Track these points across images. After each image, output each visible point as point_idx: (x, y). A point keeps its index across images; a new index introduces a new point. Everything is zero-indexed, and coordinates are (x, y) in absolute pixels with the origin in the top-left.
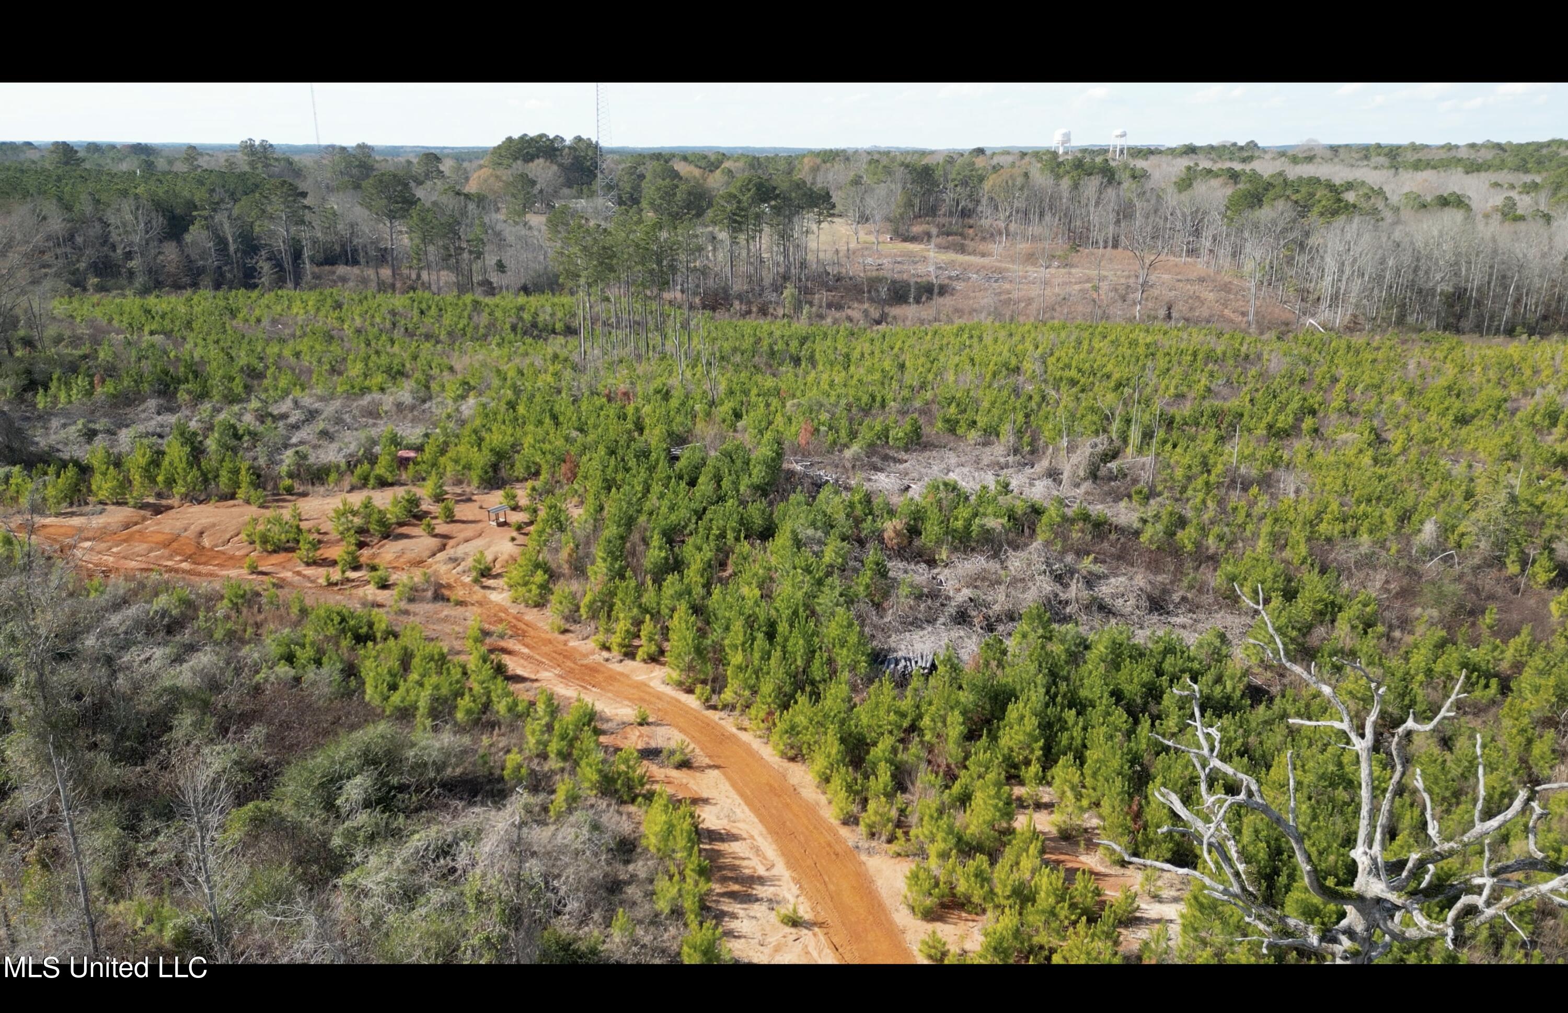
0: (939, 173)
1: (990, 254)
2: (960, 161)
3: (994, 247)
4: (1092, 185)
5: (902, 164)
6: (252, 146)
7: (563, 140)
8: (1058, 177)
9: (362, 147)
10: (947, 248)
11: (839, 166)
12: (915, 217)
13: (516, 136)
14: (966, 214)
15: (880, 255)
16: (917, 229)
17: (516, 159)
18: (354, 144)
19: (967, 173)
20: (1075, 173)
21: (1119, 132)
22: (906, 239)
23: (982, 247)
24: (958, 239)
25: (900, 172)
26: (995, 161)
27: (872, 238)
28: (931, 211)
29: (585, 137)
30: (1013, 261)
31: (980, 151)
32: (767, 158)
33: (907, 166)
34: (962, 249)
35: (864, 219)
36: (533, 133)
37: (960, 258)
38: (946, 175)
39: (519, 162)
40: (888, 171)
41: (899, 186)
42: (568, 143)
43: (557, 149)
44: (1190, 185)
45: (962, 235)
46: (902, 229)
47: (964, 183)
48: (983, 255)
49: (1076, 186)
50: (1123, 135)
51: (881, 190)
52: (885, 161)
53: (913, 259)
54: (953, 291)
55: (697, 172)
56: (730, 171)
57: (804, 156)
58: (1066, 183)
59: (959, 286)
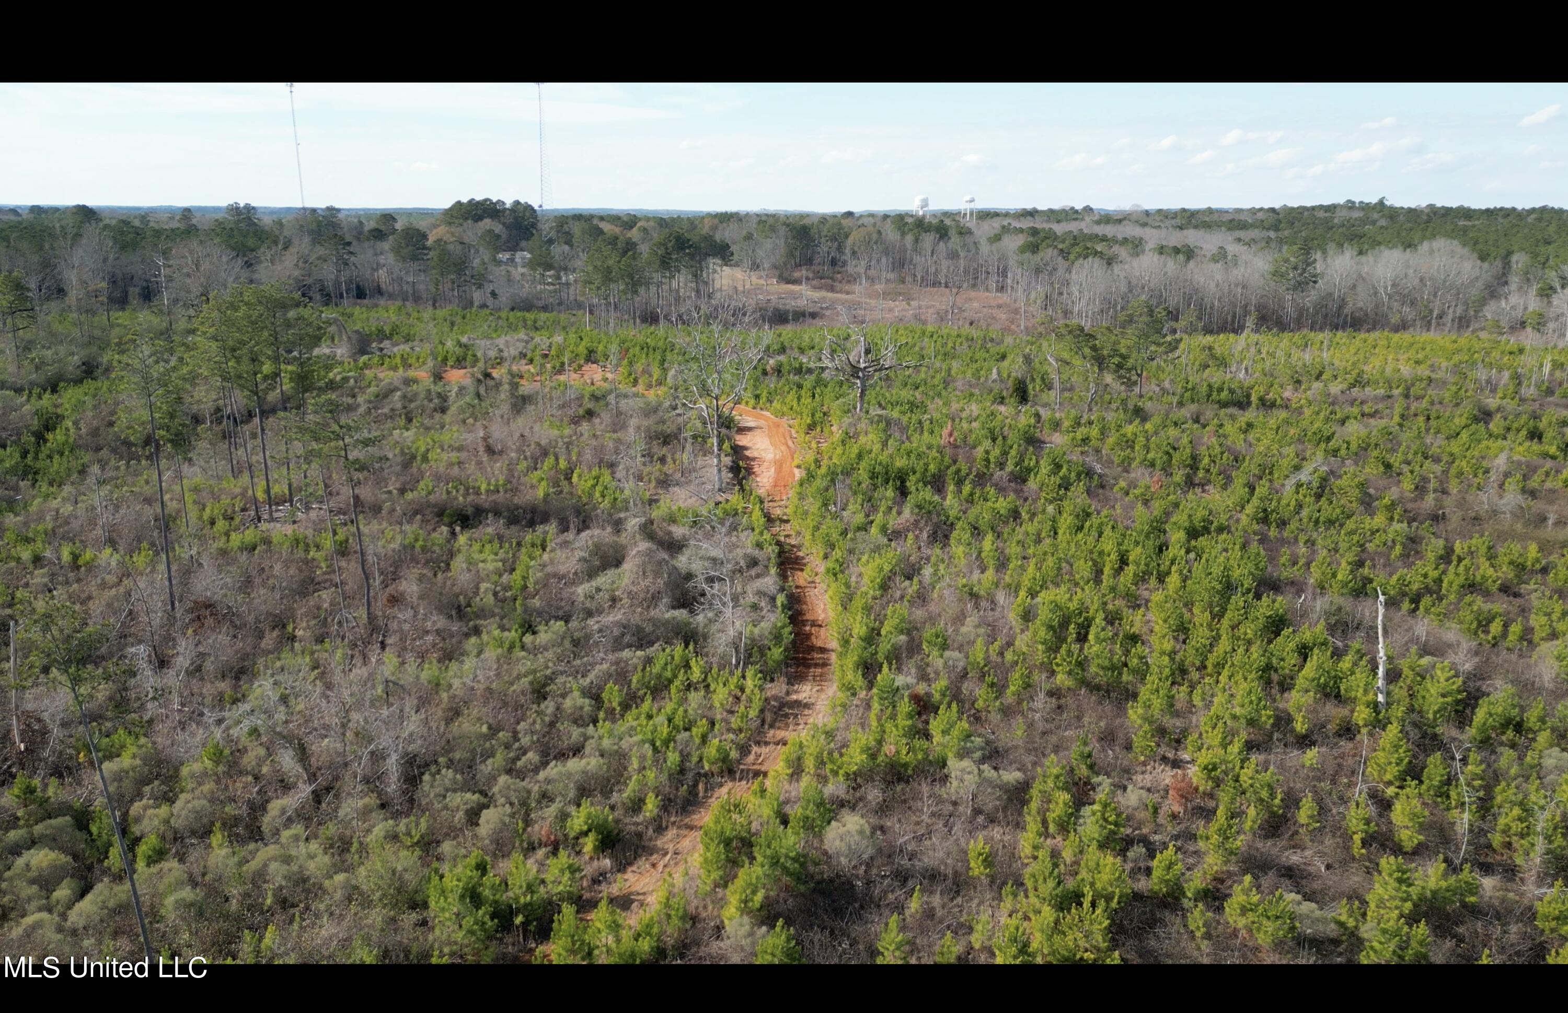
0: (814, 231)
1: (854, 293)
2: (831, 221)
3: (857, 288)
4: (928, 240)
5: (784, 224)
6: (237, 208)
7: (504, 203)
8: (903, 234)
9: (330, 209)
10: (820, 288)
11: (733, 226)
12: (796, 266)
13: (465, 200)
14: (834, 262)
15: (769, 293)
16: (796, 275)
17: (467, 219)
18: (324, 206)
19: (836, 231)
20: (916, 231)
21: (968, 198)
22: (788, 282)
23: (847, 287)
24: (829, 281)
25: (782, 231)
26: (860, 222)
27: (762, 282)
28: (809, 262)
29: (522, 201)
30: (870, 298)
31: (850, 214)
32: (673, 219)
33: (788, 225)
34: (832, 289)
35: (755, 266)
36: (479, 198)
37: (830, 295)
38: (819, 232)
39: (469, 222)
40: (773, 229)
41: (783, 240)
42: (508, 206)
43: (498, 211)
44: (1000, 239)
45: (832, 279)
46: (786, 274)
47: (834, 239)
48: (848, 293)
49: (917, 240)
50: (972, 201)
51: (768, 244)
52: (771, 221)
53: (795, 296)
54: (822, 317)
55: (617, 230)
56: (645, 229)
57: (703, 218)
58: (909, 238)
59: (828, 313)
